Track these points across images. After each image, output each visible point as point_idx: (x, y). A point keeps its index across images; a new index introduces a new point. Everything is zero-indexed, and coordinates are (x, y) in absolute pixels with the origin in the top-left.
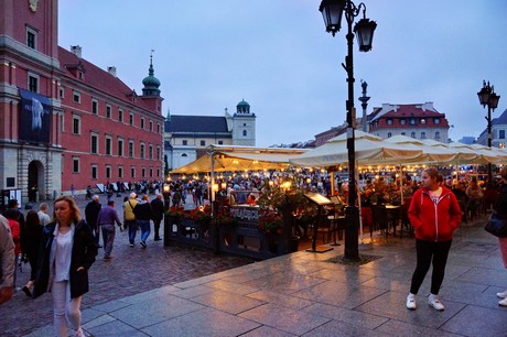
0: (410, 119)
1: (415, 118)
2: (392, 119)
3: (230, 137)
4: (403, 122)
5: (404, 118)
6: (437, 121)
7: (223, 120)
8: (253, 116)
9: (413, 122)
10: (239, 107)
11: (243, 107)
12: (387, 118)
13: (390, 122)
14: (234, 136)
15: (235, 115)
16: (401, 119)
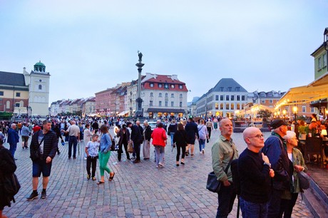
0: (165, 84)
1: (168, 84)
2: (153, 83)
3: (27, 90)
4: (160, 86)
5: (161, 84)
6: (181, 87)
7: (22, 76)
8: (48, 74)
9: (166, 86)
10: (36, 67)
11: (40, 67)
12: (150, 82)
13: (152, 85)
14: (31, 89)
15: (32, 72)
16: (159, 83)
